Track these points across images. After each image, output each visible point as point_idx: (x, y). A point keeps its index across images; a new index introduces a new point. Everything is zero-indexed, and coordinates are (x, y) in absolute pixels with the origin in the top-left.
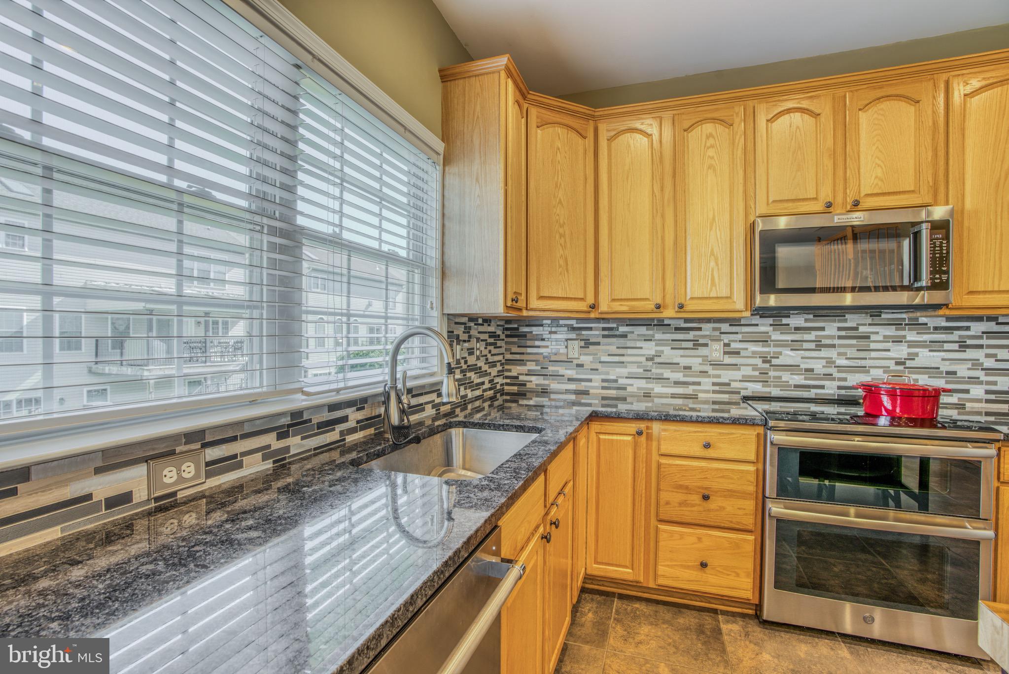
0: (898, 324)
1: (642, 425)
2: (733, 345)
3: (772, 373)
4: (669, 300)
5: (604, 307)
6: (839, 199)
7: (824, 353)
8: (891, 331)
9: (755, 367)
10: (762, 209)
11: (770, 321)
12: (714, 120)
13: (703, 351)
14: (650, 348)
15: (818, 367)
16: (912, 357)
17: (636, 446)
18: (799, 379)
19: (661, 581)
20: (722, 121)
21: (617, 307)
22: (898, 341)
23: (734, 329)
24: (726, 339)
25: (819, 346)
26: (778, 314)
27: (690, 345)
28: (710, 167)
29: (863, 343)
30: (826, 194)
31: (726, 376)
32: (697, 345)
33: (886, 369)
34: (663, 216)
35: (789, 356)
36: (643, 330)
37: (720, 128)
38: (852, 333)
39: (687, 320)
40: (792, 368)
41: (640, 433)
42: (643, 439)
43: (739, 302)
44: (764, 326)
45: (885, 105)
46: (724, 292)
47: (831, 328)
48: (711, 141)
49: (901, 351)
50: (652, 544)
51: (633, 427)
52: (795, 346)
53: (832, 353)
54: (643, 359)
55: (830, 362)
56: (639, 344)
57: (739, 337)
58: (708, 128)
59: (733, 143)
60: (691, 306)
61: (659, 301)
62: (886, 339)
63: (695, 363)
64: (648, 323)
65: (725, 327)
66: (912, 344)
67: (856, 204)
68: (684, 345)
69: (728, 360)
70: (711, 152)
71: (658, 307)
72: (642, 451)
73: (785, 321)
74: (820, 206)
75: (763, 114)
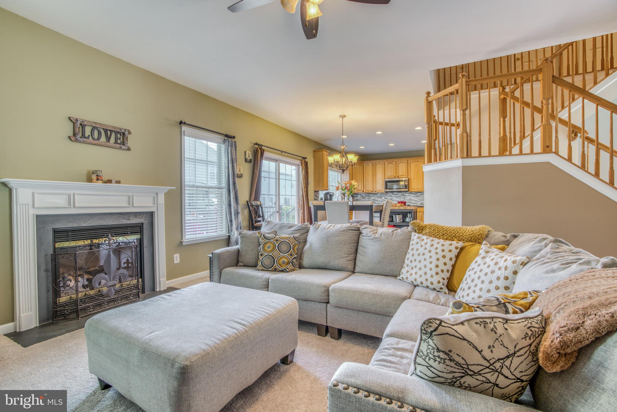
2: (386, 197)
5: (365, 191)
6: (396, 176)
10: (386, 177)
12: (380, 164)
13: (382, 198)
14: (373, 198)
21: (366, 191)
24: (385, 196)
28: (380, 171)
29: (404, 197)
30: (394, 175)
33: (407, 200)
34: (373, 178)
36: (372, 195)
38: (403, 195)
39: (378, 193)
43: (384, 191)
44: (391, 194)
45: (402, 163)
46: (382, 189)
47: (400, 194)
48: (380, 167)
49: (409, 198)
52: (395, 197)
53: (400, 198)
58: (379, 165)
59: (382, 167)
60: (377, 191)
61: (373, 190)
62: (407, 196)
63: (380, 200)
66: (411, 196)
67: (398, 177)
70: (380, 169)
74: (394, 177)
75: (386, 163)
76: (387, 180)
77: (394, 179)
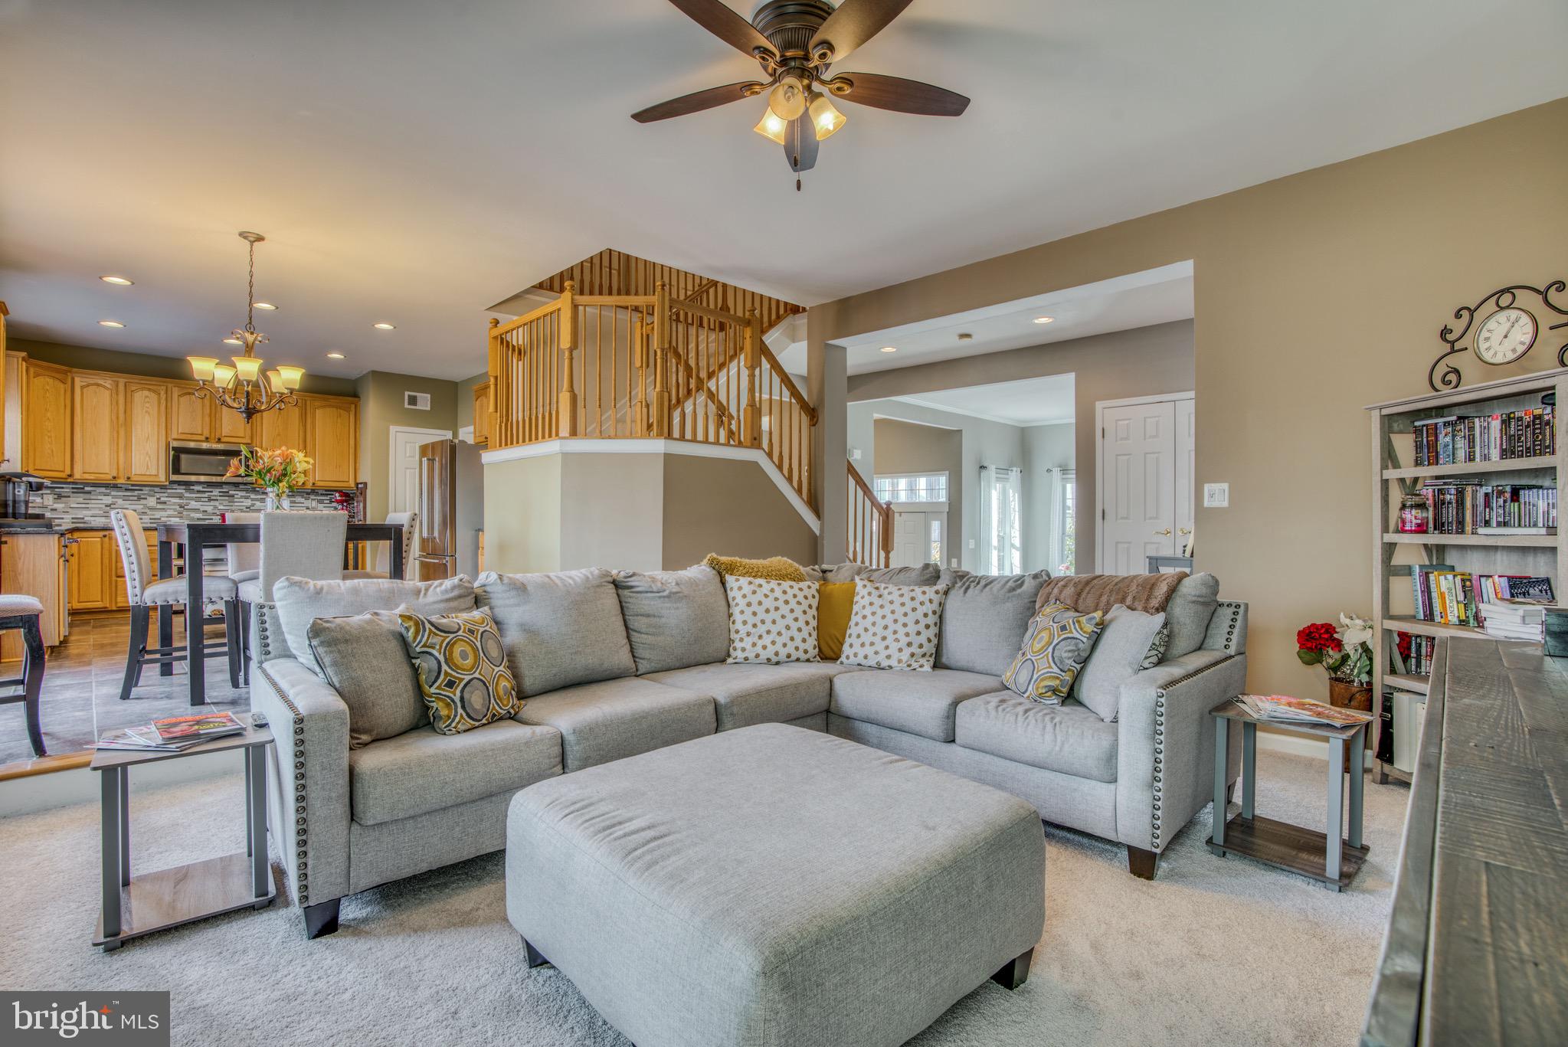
0: (247, 491)
1: (106, 533)
2: (162, 499)
3: (185, 513)
4: (121, 474)
5: (76, 476)
6: (213, 436)
7: (212, 503)
8: (243, 494)
9: (175, 510)
10: (175, 436)
11: (184, 487)
12: (149, 390)
13: (144, 502)
14: (108, 500)
15: (209, 509)
16: (253, 505)
17: (102, 541)
18: (200, 516)
19: (119, 605)
20: (154, 391)
21: (85, 476)
22: (247, 498)
23: (163, 491)
24: (158, 495)
25: (210, 500)
26: (187, 484)
27: (136, 498)
28: (146, 412)
29: (231, 498)
30: (206, 433)
31: (158, 515)
32: (139, 498)
34: (118, 432)
35: (193, 504)
36: (103, 490)
37: (153, 394)
38: (226, 494)
39: (133, 485)
40: (196, 510)
41: (105, 536)
42: (107, 539)
43: (162, 478)
44: (181, 490)
46: (154, 472)
47: (216, 492)
48: (147, 400)
50: (114, 589)
51: (101, 534)
52: (198, 500)
53: (216, 503)
54: (103, 506)
55: (215, 507)
56: (100, 497)
57: (166, 495)
58: (146, 393)
59: (159, 403)
60: (134, 478)
61: (115, 475)
62: (242, 497)
63: (139, 508)
64: (106, 486)
65: (157, 489)
66: (253, 500)
67: (219, 439)
68: (131, 498)
69: (159, 506)
70: (147, 405)
71: (114, 478)
72: (106, 546)
73: (192, 487)
74: (203, 438)
75: (176, 392)
76: (176, 444)
77: (205, 446)
